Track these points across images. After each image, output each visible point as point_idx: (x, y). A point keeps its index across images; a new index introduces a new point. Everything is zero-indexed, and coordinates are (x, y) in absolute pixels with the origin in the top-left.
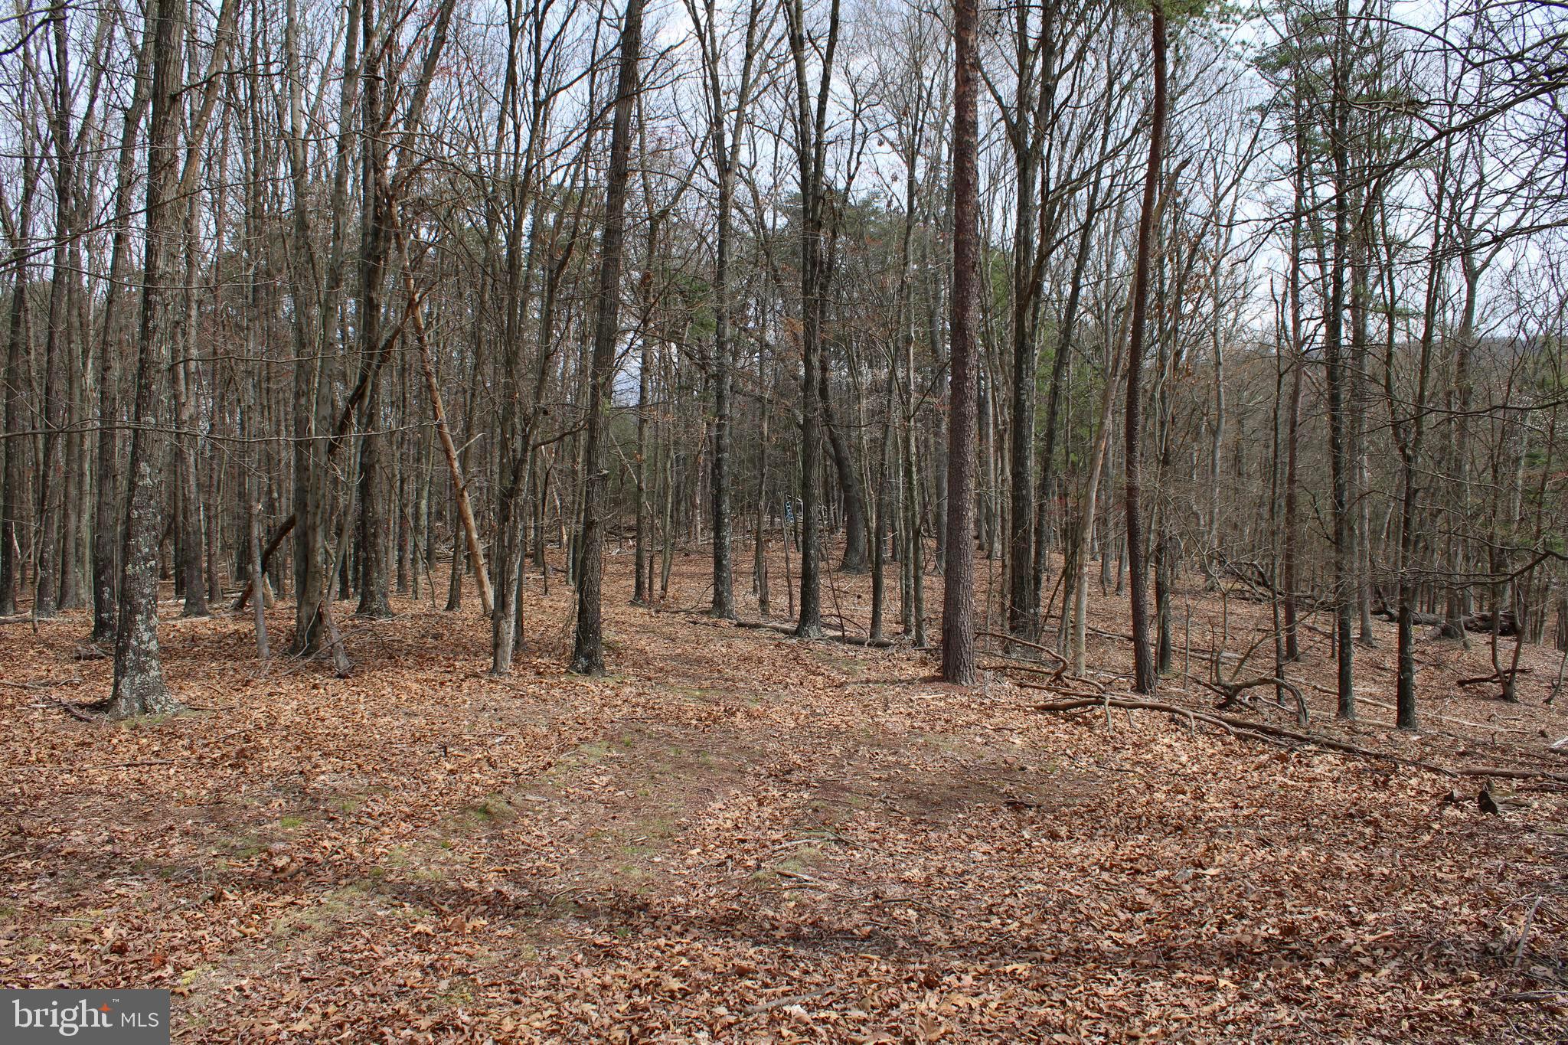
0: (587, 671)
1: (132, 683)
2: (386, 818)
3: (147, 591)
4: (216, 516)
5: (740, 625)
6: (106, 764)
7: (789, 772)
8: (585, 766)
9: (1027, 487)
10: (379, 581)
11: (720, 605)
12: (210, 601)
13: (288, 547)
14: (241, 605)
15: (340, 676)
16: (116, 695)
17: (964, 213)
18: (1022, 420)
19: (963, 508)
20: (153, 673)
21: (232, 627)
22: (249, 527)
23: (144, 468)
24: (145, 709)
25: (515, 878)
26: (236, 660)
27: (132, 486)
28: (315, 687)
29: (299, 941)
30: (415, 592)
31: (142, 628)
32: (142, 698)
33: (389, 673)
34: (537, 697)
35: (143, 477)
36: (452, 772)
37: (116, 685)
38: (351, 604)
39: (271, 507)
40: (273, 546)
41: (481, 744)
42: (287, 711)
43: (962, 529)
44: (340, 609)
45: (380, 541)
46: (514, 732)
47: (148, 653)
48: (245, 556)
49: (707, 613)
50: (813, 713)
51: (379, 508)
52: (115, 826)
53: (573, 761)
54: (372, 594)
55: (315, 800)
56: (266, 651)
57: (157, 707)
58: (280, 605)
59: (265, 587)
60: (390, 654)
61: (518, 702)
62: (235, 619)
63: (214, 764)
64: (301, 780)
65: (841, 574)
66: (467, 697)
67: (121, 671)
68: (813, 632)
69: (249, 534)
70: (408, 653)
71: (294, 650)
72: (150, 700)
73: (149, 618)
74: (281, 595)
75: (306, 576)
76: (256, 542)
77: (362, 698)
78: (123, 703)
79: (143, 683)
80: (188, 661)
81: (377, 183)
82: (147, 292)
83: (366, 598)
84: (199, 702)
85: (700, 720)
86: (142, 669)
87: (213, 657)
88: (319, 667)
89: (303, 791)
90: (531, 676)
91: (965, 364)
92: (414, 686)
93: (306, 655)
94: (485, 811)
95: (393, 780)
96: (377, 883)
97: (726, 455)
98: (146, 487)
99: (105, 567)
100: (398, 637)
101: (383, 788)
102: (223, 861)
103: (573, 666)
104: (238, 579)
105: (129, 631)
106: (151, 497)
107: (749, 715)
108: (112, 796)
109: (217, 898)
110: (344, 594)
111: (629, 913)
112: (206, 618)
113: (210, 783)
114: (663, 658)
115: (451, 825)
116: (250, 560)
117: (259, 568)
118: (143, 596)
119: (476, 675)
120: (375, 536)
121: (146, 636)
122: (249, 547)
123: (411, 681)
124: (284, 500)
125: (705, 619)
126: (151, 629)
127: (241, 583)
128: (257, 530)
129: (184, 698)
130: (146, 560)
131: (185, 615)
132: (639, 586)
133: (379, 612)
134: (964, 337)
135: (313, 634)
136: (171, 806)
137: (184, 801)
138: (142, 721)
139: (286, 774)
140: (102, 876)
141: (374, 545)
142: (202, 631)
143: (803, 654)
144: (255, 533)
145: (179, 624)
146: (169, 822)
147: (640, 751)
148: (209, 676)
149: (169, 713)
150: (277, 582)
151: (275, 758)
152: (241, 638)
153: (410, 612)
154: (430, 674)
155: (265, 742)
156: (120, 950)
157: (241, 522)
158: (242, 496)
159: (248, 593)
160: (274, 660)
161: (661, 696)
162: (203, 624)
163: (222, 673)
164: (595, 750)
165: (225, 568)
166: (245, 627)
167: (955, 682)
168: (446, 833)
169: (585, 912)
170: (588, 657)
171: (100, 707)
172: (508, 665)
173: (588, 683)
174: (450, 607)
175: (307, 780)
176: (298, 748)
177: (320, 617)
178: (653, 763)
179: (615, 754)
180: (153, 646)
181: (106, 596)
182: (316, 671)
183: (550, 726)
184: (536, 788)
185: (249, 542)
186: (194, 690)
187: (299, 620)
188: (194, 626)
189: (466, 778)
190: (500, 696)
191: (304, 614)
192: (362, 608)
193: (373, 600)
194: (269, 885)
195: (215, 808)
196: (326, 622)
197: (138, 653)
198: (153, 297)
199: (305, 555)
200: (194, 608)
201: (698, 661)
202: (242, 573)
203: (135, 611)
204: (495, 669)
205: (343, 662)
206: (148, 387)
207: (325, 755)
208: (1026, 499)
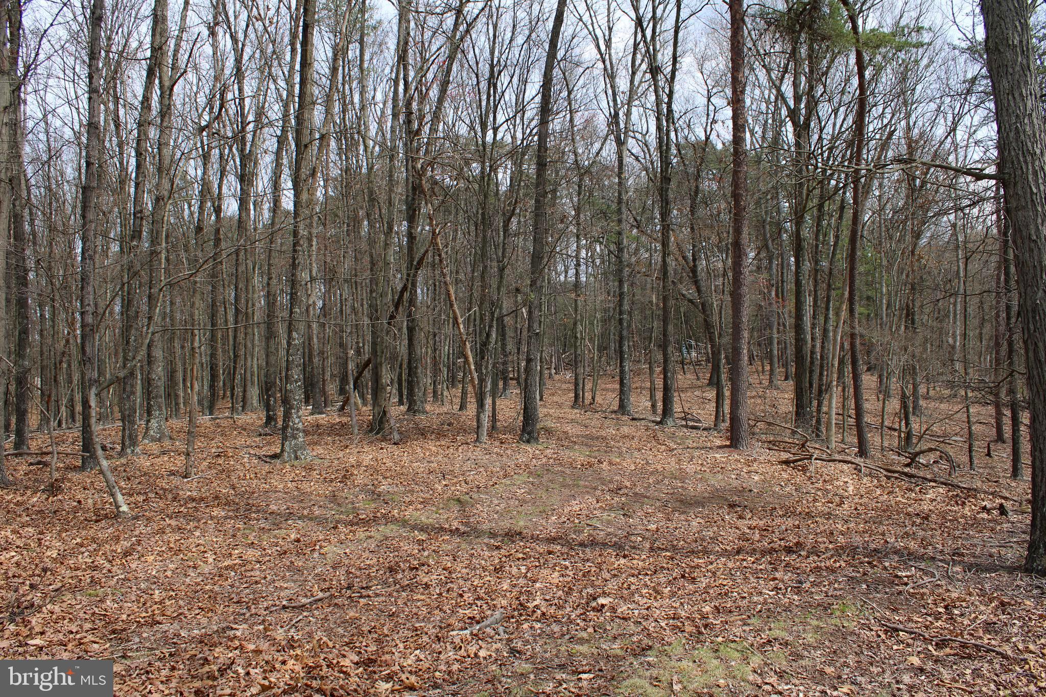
0: (528, 441)
1: (290, 444)
2: (411, 503)
3: (297, 398)
4: (327, 358)
5: (633, 419)
6: (282, 481)
7: (620, 489)
8: (514, 485)
9: (804, 333)
10: (418, 394)
11: (622, 408)
12: (325, 407)
13: (367, 374)
14: (342, 408)
15: (395, 444)
16: (283, 451)
17: (738, 178)
18: (800, 292)
19: (740, 348)
20: (301, 440)
21: (338, 420)
22: (346, 363)
23: (295, 335)
24: (297, 458)
25: (467, 524)
26: (340, 436)
27: (289, 344)
28: (382, 449)
29: (369, 541)
30: (442, 401)
31: (295, 416)
32: (295, 452)
33: (421, 442)
34: (497, 454)
35: (294, 339)
36: (446, 485)
37: (283, 445)
38: (403, 408)
39: (358, 352)
40: (360, 374)
41: (463, 475)
42: (367, 459)
43: (740, 360)
44: (396, 411)
45: (419, 371)
46: (481, 469)
47: (298, 429)
48: (344, 380)
49: (615, 412)
50: (647, 463)
51: (419, 352)
52: (289, 504)
53: (509, 482)
54: (415, 401)
55: (379, 496)
56: (356, 431)
57: (303, 457)
58: (365, 408)
59: (356, 398)
60: (423, 433)
61: (487, 457)
62: (339, 416)
63: (331, 481)
64: (372, 488)
65: (708, 388)
66: (460, 454)
67: (285, 438)
68: (670, 422)
69: (347, 368)
70: (433, 432)
71: (371, 431)
72: (299, 453)
73: (298, 411)
74: (365, 404)
75: (377, 389)
76: (350, 372)
77: (406, 454)
78: (286, 454)
79: (295, 444)
80: (316, 437)
81: (413, 167)
82: (294, 245)
83: (412, 403)
84: (322, 456)
85: (582, 465)
86: (295, 438)
87: (329, 435)
88: (384, 439)
89: (373, 492)
90: (497, 443)
91: (741, 265)
92: (434, 449)
93: (377, 433)
94: (459, 500)
95: (417, 488)
96: (404, 523)
97: (625, 316)
98: (295, 345)
99: (271, 387)
100: (428, 424)
101: (412, 491)
102: (337, 516)
103: (521, 439)
104: (340, 394)
105: (289, 418)
106: (298, 350)
107: (610, 463)
108: (286, 493)
109: (335, 528)
110: (401, 402)
111: (512, 536)
112: (324, 416)
113: (330, 488)
114: (578, 436)
115: (441, 506)
116: (348, 383)
117: (352, 387)
118: (295, 400)
119: (467, 443)
120: (416, 368)
121: (297, 421)
122: (347, 376)
123: (432, 446)
124: (366, 347)
125: (613, 416)
126: (299, 417)
127: (341, 397)
128: (351, 366)
129: (315, 454)
130: (296, 382)
131: (312, 414)
132: (576, 396)
133: (419, 411)
134: (739, 249)
135: (381, 422)
136: (313, 497)
137: (318, 495)
138: (296, 463)
139: (366, 485)
140: (286, 520)
141: (416, 373)
142: (321, 422)
143: (659, 434)
144: (350, 367)
145: (309, 418)
146: (312, 503)
147: (545, 478)
148: (326, 444)
149: (308, 460)
150: (362, 397)
151: (360, 478)
152: (343, 425)
153: (436, 412)
154: (443, 443)
155: (356, 472)
156: (298, 541)
157: (341, 361)
158: (341, 345)
159: (346, 402)
160: (361, 435)
161: (566, 454)
162: (322, 418)
163: (334, 442)
164: (521, 478)
165: (332, 388)
166: (345, 420)
167: (736, 447)
168: (438, 509)
169: (493, 535)
170: (529, 434)
171: (275, 456)
172: (484, 437)
173: (528, 448)
174: (461, 409)
175: (376, 488)
176: (372, 475)
177: (385, 412)
178: (550, 484)
179: (531, 479)
180: (300, 426)
181: (272, 402)
182: (382, 441)
183: (501, 468)
184: (487, 493)
185: (347, 372)
186: (319, 450)
187: (374, 416)
188: (317, 420)
189: (453, 488)
190: (478, 453)
191: (376, 411)
192: (409, 409)
193: (416, 404)
194: (357, 524)
195: (333, 498)
196: (388, 415)
197: (293, 429)
198: (298, 248)
199: (377, 378)
200: (317, 410)
201: (597, 438)
202: (342, 391)
203: (291, 408)
204: (477, 440)
205: (396, 436)
206: (296, 294)
207: (385, 478)
208: (804, 341)
